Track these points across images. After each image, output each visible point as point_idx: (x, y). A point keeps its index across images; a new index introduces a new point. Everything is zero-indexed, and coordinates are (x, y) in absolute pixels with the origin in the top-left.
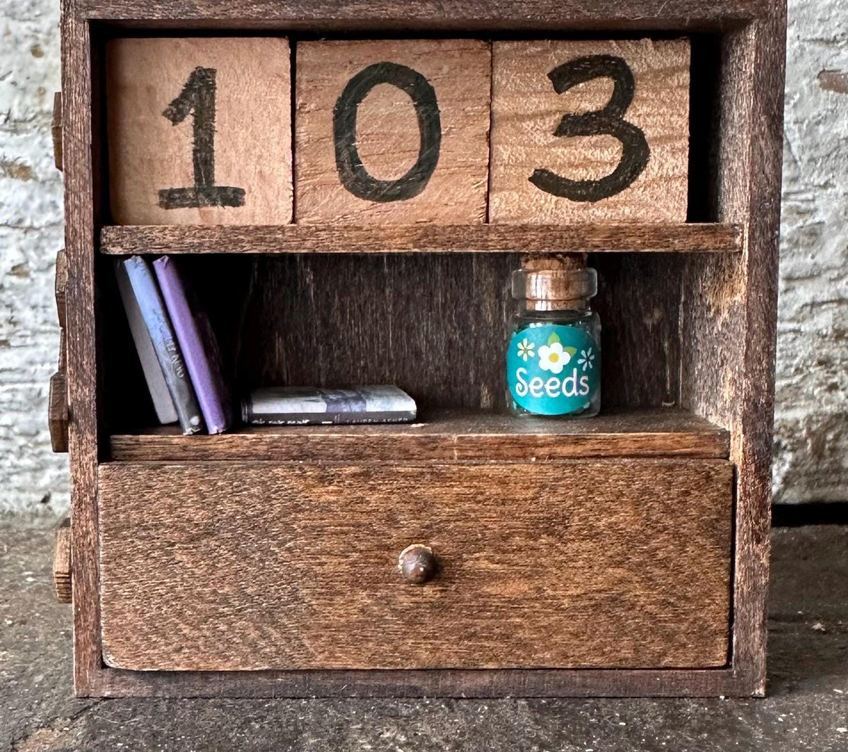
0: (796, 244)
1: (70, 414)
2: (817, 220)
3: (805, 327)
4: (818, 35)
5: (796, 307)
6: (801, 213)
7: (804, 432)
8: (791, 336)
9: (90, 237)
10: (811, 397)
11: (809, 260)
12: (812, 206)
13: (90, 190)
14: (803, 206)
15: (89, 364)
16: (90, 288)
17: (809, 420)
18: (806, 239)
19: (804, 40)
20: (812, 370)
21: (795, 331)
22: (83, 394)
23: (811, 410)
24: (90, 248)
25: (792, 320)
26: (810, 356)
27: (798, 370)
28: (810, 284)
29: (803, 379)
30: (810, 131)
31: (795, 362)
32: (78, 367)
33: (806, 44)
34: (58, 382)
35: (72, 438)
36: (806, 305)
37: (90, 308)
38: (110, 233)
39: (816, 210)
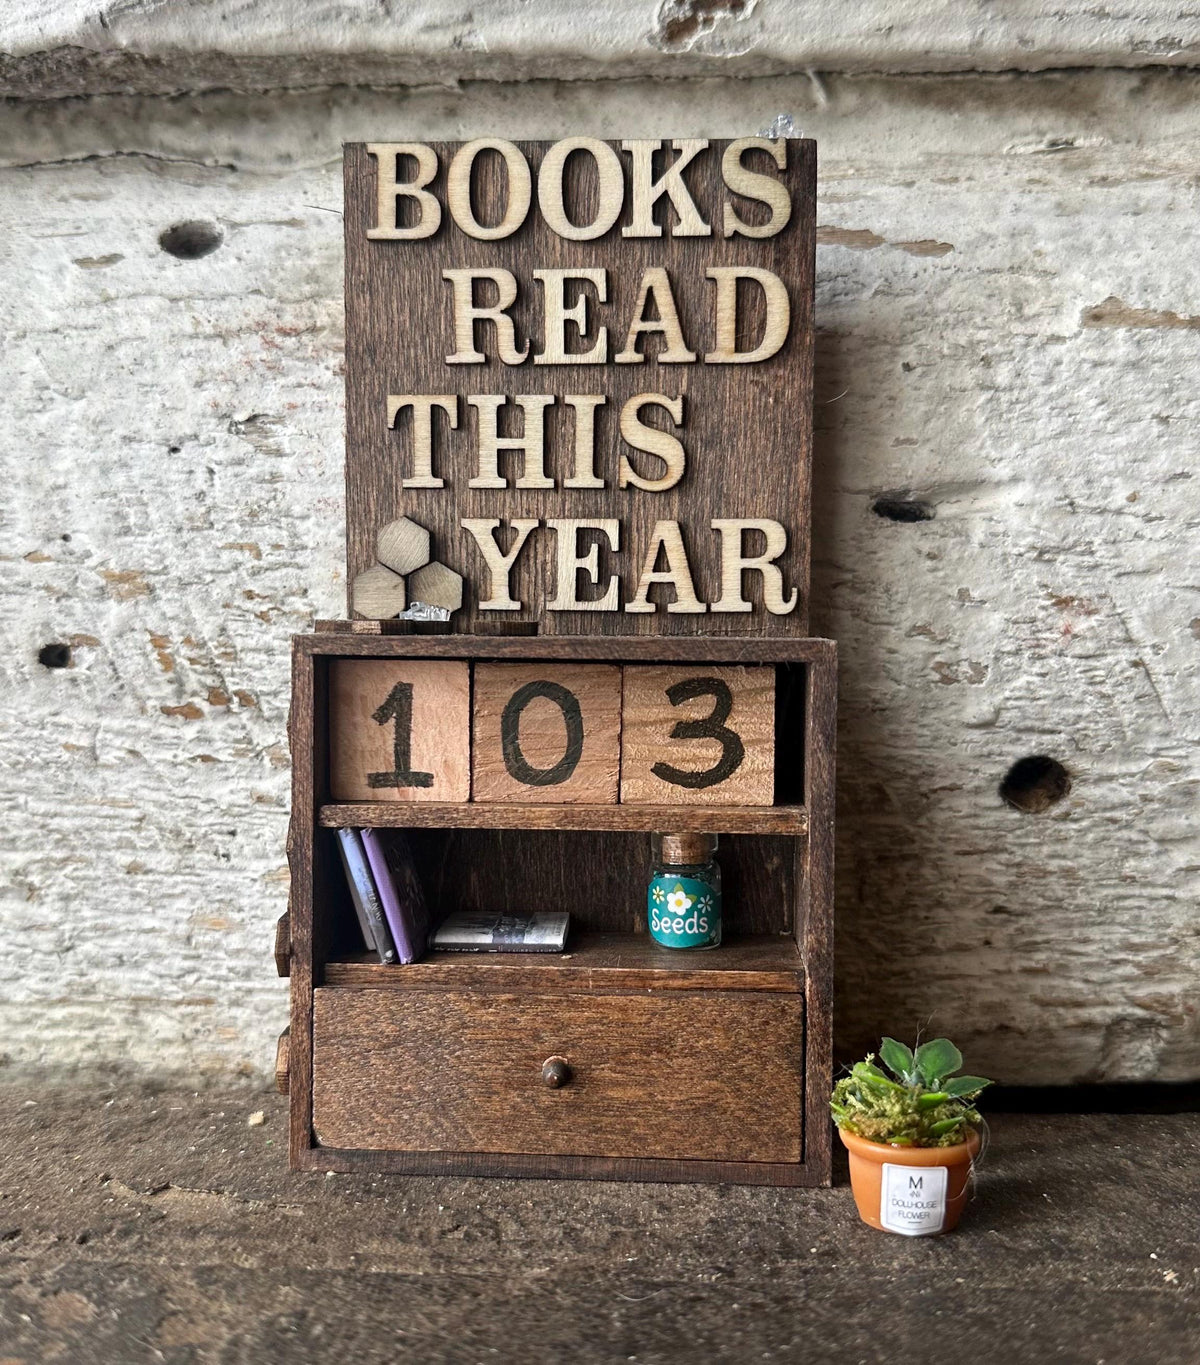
0: (1169, 804)
1: (292, 950)
2: (1191, 778)
3: (1180, 894)
4: (1188, 583)
5: (1169, 871)
6: (1174, 770)
7: (1180, 1009)
8: (1165, 902)
9: (310, 814)
10: (1188, 970)
11: (1183, 822)
12: (1185, 763)
13: (311, 779)
14: (1176, 762)
15: (307, 910)
16: (310, 853)
17: (1186, 994)
18: (1180, 799)
19: (1174, 587)
20: (1188, 940)
21: (1168, 898)
22: (302, 934)
23: (1187, 985)
24: (310, 824)
25: (1165, 886)
26: (1187, 926)
27: (1175, 941)
28: (1184, 847)
29: (1178, 951)
30: (1182, 685)
31: (1169, 931)
32: (299, 914)
33: (1176, 592)
34: (284, 923)
35: (293, 968)
36: (1181, 870)
37: (309, 868)
38: (327, 811)
39: (1189, 767)
